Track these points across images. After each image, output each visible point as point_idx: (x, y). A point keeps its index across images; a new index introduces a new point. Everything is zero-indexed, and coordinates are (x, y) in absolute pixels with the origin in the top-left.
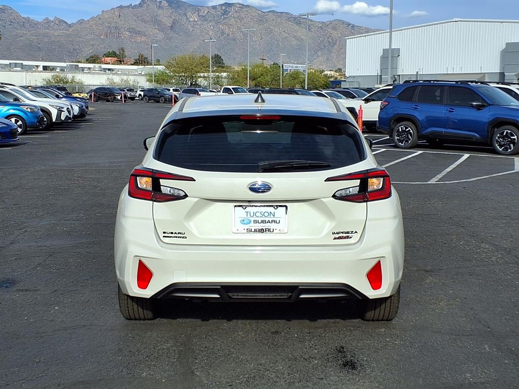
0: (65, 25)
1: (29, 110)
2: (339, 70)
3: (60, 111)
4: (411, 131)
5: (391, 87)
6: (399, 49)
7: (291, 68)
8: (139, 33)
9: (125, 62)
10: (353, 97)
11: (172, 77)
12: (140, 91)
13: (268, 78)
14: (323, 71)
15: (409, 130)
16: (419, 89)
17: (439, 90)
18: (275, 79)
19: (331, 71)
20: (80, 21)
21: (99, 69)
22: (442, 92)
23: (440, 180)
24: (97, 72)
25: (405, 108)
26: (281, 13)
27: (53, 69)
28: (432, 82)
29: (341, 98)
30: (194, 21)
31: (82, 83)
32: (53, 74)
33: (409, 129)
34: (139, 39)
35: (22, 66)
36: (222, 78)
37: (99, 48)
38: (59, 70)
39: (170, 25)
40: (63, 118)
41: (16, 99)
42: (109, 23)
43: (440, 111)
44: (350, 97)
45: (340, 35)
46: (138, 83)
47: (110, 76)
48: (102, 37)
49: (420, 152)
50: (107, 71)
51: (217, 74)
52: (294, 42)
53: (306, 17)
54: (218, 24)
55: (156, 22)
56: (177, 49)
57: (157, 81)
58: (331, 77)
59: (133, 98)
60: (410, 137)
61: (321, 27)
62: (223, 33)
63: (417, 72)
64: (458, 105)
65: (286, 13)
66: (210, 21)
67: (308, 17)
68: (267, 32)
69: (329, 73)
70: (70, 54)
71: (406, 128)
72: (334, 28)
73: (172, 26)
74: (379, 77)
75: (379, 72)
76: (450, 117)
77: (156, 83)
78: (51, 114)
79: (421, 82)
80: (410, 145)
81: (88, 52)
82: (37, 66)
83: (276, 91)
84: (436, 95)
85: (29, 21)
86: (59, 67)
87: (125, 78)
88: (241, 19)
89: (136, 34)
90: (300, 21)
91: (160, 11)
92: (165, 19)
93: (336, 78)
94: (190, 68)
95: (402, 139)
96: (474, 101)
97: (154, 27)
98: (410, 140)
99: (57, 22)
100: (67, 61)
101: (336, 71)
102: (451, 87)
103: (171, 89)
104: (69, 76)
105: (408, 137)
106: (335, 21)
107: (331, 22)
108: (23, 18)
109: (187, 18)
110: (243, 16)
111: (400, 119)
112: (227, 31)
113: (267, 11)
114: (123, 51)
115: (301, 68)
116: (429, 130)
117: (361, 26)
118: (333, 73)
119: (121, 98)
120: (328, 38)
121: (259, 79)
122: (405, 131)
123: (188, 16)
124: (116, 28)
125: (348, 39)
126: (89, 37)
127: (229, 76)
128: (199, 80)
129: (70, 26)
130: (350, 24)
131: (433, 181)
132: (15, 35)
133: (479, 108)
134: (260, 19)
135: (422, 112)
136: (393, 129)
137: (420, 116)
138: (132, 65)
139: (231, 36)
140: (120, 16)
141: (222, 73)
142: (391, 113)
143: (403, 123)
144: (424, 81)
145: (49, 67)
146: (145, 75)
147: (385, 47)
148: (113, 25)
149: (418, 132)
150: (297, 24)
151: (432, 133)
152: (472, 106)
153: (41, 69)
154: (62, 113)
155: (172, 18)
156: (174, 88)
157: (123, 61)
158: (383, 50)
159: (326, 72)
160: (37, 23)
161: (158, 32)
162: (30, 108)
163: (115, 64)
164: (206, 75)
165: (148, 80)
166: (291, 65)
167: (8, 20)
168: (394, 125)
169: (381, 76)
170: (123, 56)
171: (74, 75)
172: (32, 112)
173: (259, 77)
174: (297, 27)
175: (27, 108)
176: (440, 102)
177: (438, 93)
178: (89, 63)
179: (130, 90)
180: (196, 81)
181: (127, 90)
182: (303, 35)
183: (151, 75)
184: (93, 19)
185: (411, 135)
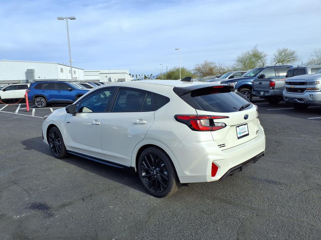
16: (43, 84)
25: (39, 92)
28: (48, 81)
60: (43, 103)
64: (62, 90)
76: (59, 95)
80: (43, 106)
95: (39, 104)
96: (69, 88)
102: (57, 83)
105: (42, 103)
111: (37, 96)
116: (51, 100)
122: (40, 101)
133: (71, 90)
135: (47, 93)
136: (35, 101)
137: (46, 95)
142: (32, 94)
143: (39, 98)
149: (46, 101)
152: (68, 90)
168: (35, 99)
185: (43, 102)
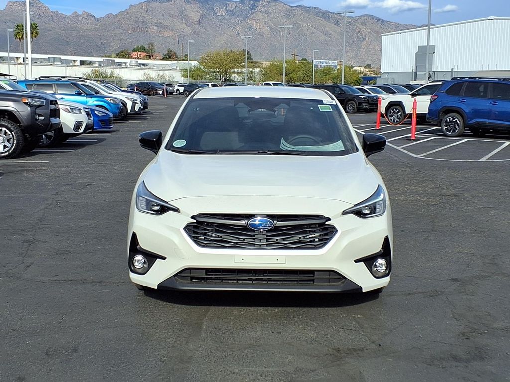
0: (93, 19)
1: (112, 102)
2: (368, 66)
3: (134, 103)
4: (458, 122)
5: (440, 83)
6: (434, 46)
7: (321, 64)
8: (166, 28)
9: (154, 57)
10: (394, 93)
11: (206, 73)
12: (178, 86)
13: (300, 74)
14: (352, 67)
15: (456, 121)
16: (465, 85)
17: (482, 86)
18: (308, 75)
19: (359, 66)
20: (108, 15)
21: (136, 64)
22: (486, 88)
23: (488, 159)
24: (134, 67)
25: (452, 102)
26: (309, 8)
27: (90, 63)
28: (477, 79)
29: (382, 93)
30: (222, 16)
31: (120, 78)
32: (92, 68)
33: (456, 119)
34: (166, 34)
35: (61, 60)
36: (255, 73)
37: (126, 43)
38: (98, 65)
39: (198, 20)
40: (137, 109)
41: (97, 92)
42: (137, 18)
43: (484, 104)
44: (390, 93)
45: (369, 31)
46: (174, 78)
47: (147, 71)
48: (130, 32)
49: (466, 140)
50: (142, 66)
51: (251, 69)
52: (323, 37)
53: (344, 15)
54: (245, 19)
55: (184, 16)
56: (204, 44)
57: (192, 77)
58: (361, 73)
59: (171, 93)
60: (457, 127)
61: (350, 22)
62: (250, 28)
63: (452, 69)
64: (500, 99)
65: (315, 8)
66: (238, 16)
67: (345, 15)
68: (295, 27)
69: (358, 68)
70: (98, 49)
71: (454, 119)
72: (364, 24)
73: (199, 21)
74: (414, 73)
75: (414, 69)
76: (493, 110)
77: (191, 79)
78: (127, 105)
79: (467, 78)
80: (457, 134)
81: (116, 46)
82: (75, 61)
83: (320, 86)
84: (481, 90)
85: (57, 15)
86: (97, 61)
87: (161, 73)
88: (269, 14)
89: (164, 28)
90: (329, 17)
91: (188, 6)
92: (193, 13)
93: (365, 74)
94: (225, 63)
95: (450, 129)
97: (181, 22)
98: (457, 129)
99: (85, 16)
100: (94, 55)
101: (365, 67)
102: (494, 83)
103: (210, 84)
104: (108, 71)
105: (455, 127)
106: (364, 16)
107: (360, 17)
108: (52, 12)
109: (215, 13)
110: (271, 10)
111: (448, 111)
112: (254, 26)
113: (295, 6)
114: (152, 46)
115: (332, 63)
116: (474, 121)
117: (391, 21)
118: (362, 69)
119: (163, 92)
120: (357, 33)
121: (291, 75)
122: (452, 122)
123: (216, 11)
124: (144, 23)
125: (383, 36)
126: (117, 32)
127: (261, 71)
128: (233, 75)
129: (98, 20)
130: (379, 19)
131: (483, 159)
132: (44, 29)
134: (288, 14)
135: (468, 105)
136: (442, 120)
137: (466, 109)
138: (161, 60)
139: (258, 31)
140: (147, 10)
141: (255, 69)
142: (440, 106)
143: (451, 115)
144: (470, 78)
145: (86, 61)
146: (181, 70)
147: (421, 44)
148: (141, 19)
149: (464, 123)
150: (325, 19)
151: (477, 123)
153: (78, 63)
154: (137, 105)
155: (200, 12)
156: (212, 83)
157: (153, 56)
158: (419, 46)
159: (355, 68)
160: (65, 18)
161: (185, 26)
162: (113, 100)
163: (145, 59)
164: (239, 70)
165: (183, 76)
166: (321, 61)
167: (36, 14)
168: (443, 116)
169: (416, 72)
170: (153, 51)
171: (112, 70)
172: (115, 104)
173: (292, 73)
174: (325, 23)
175: (110, 100)
176: (484, 97)
177: (481, 88)
178: (119, 57)
179: (170, 85)
180: (230, 77)
181: (166, 85)
182: (331, 30)
183: (186, 70)
184: (121, 13)
185: (458, 125)
